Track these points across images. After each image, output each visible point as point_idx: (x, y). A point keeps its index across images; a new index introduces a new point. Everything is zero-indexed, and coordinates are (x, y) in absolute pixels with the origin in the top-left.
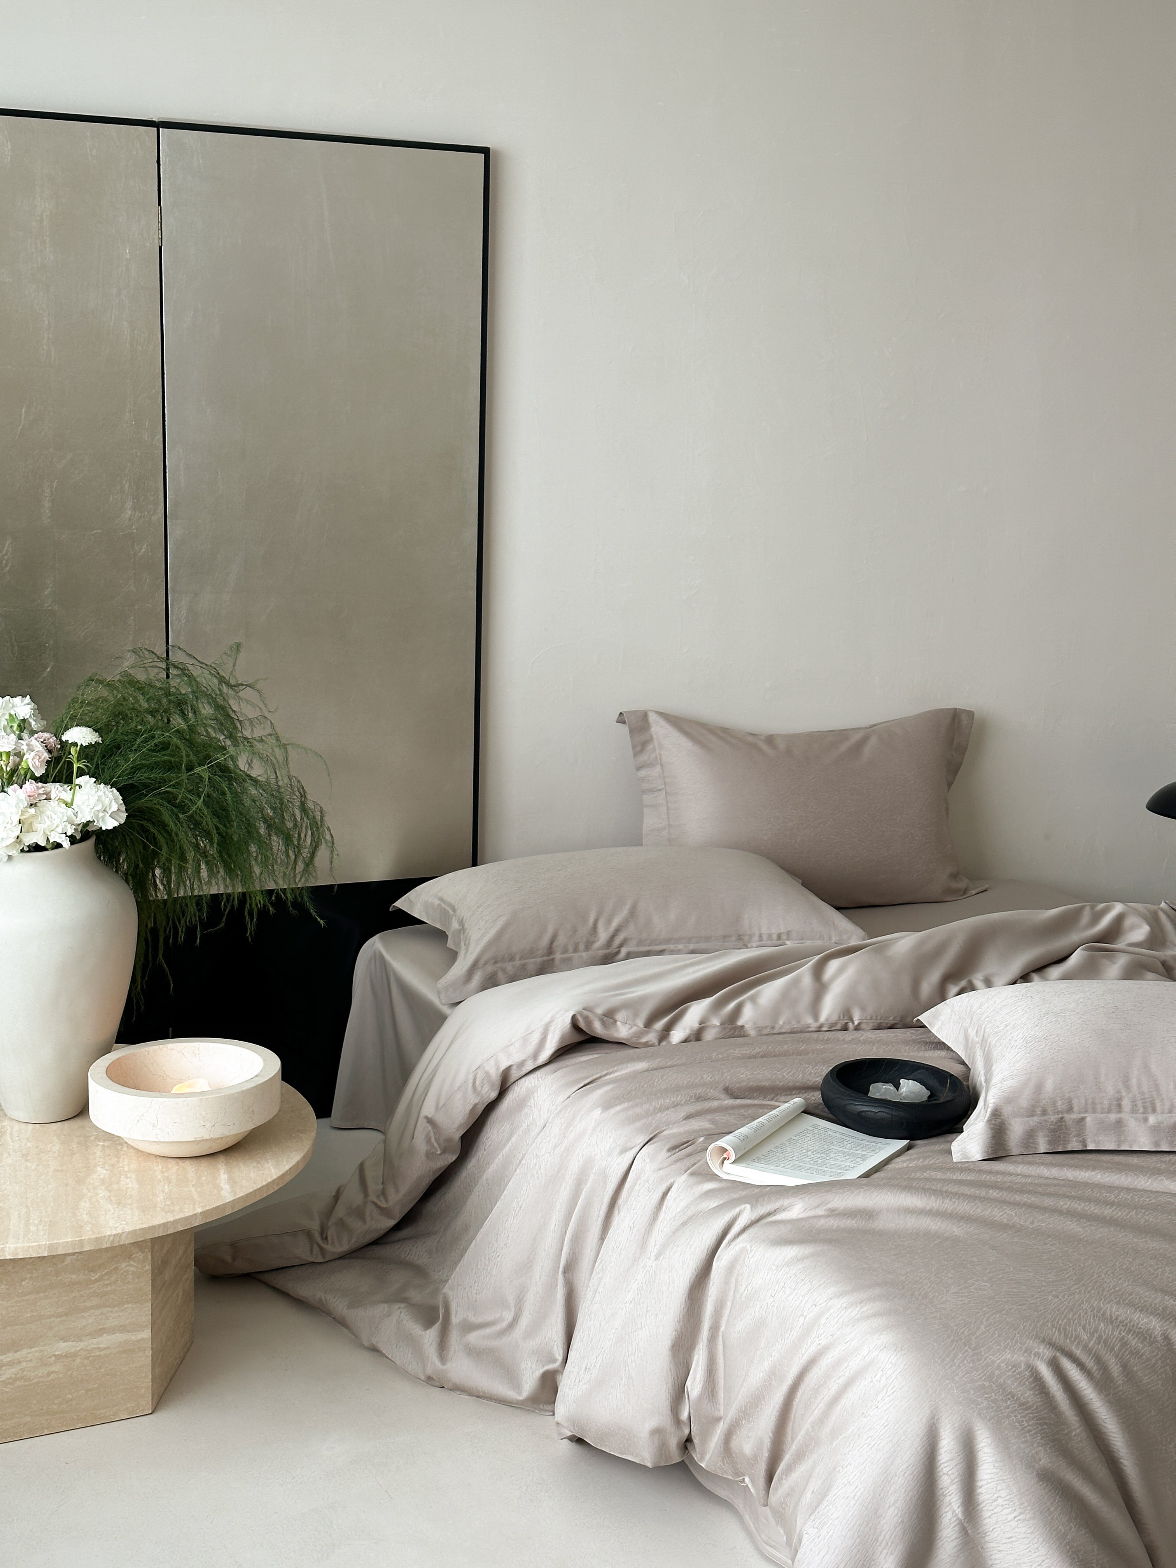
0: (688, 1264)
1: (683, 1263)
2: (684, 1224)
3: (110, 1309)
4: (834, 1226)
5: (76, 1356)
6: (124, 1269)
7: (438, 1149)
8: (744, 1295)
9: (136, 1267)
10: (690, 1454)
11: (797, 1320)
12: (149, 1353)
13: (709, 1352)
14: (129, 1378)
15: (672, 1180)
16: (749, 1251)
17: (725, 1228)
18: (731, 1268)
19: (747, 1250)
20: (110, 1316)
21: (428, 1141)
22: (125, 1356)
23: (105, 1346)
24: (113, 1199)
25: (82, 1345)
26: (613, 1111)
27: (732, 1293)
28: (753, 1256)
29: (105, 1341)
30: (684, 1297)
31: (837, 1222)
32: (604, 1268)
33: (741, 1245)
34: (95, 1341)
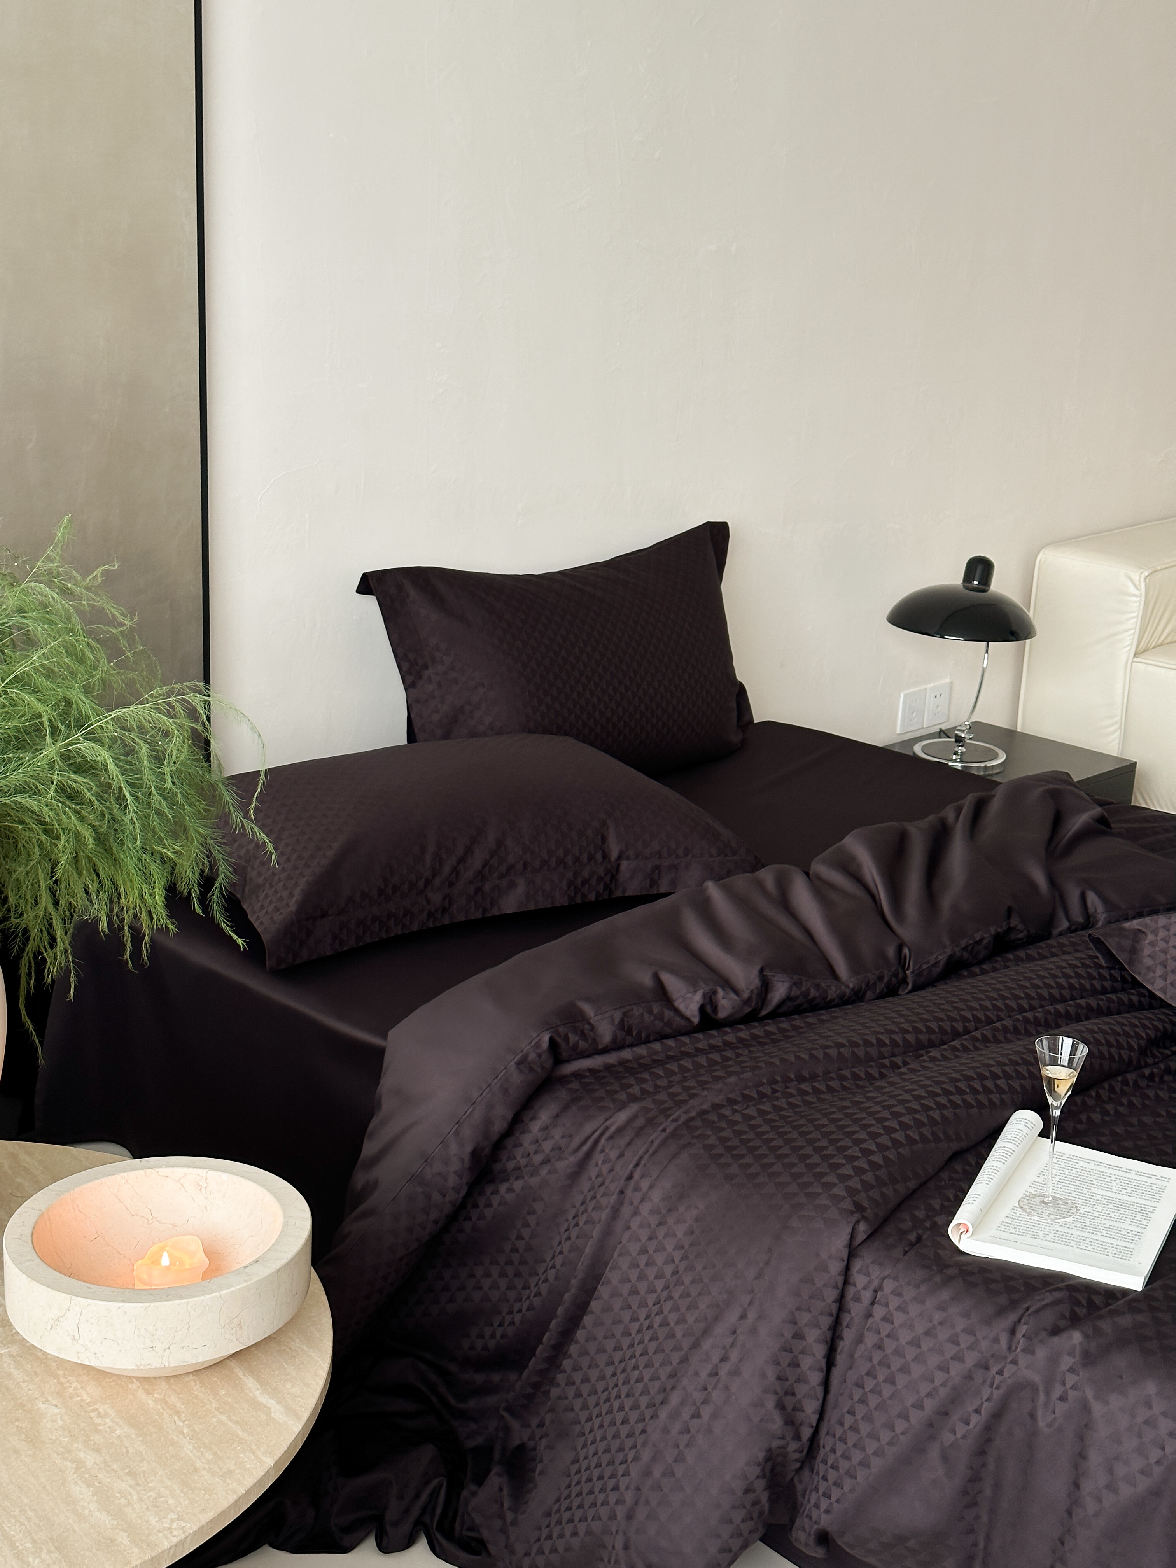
24: (115, 1467)
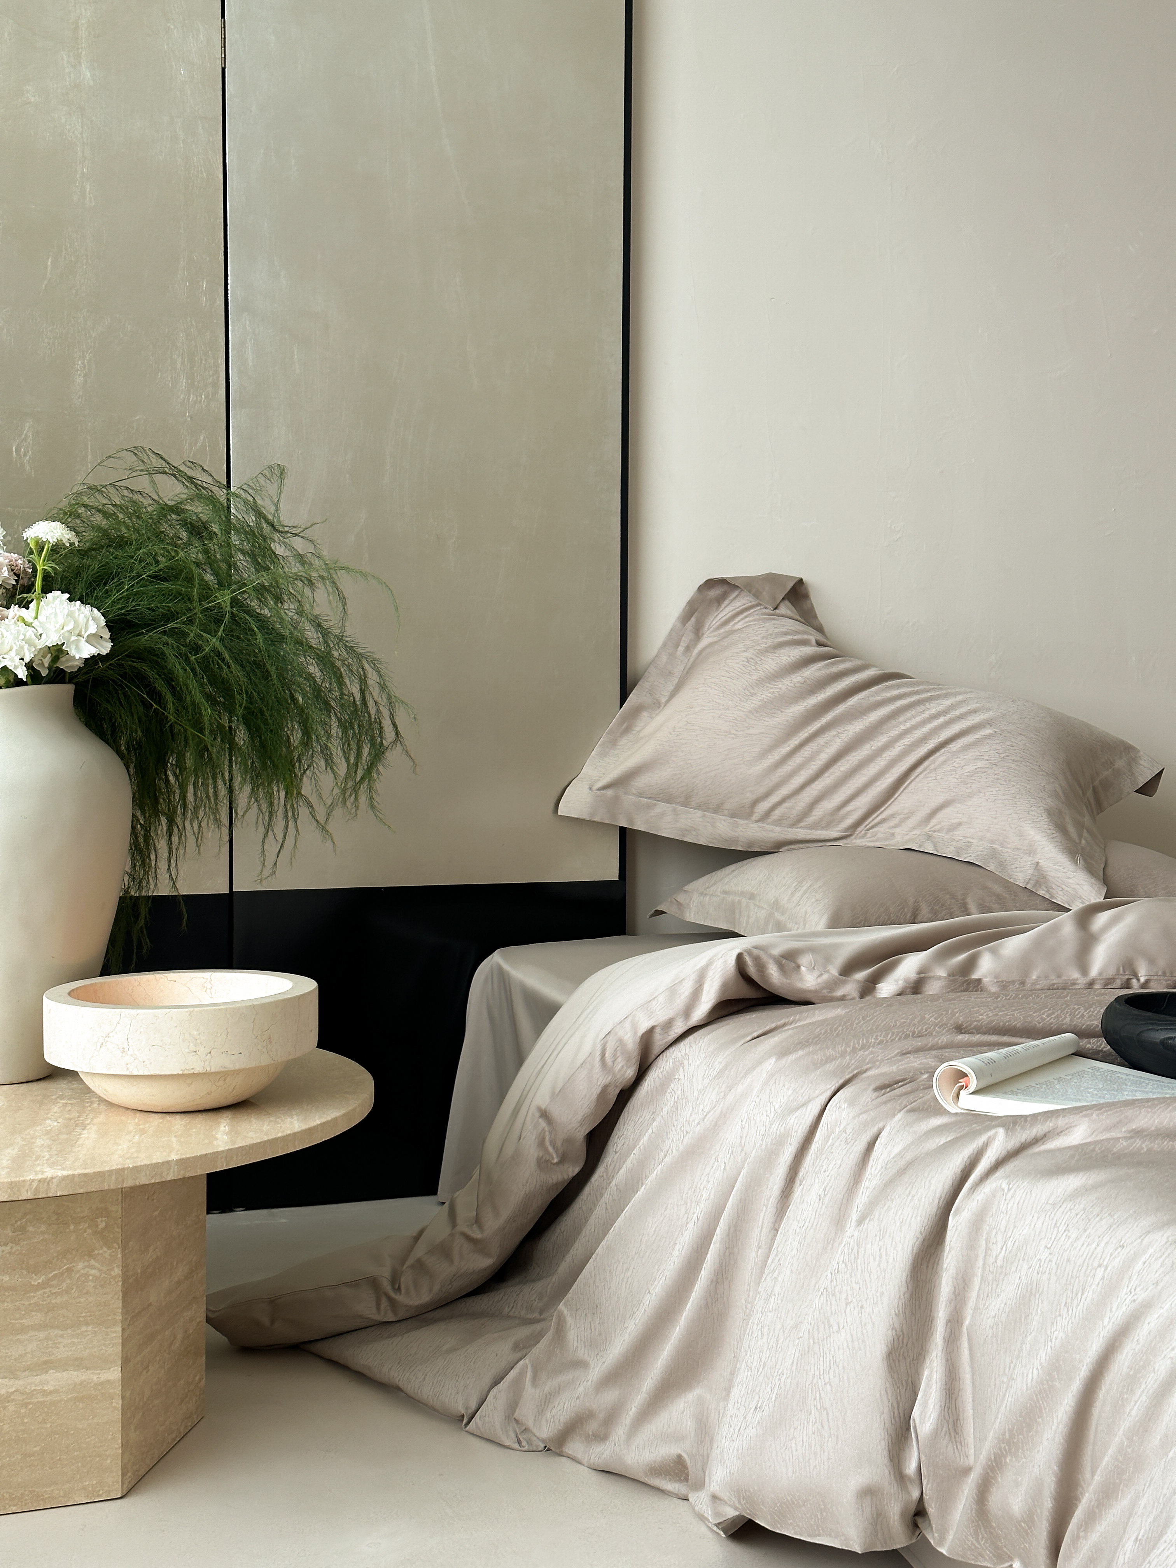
0: (910, 1224)
1: (901, 1223)
2: (902, 1172)
3: (61, 1333)
4: (1143, 1148)
5: (9, 1401)
6: (82, 1271)
7: (555, 1156)
8: (1001, 1256)
9: (98, 1270)
10: (923, 1534)
11: (1092, 1274)
12: (118, 1403)
13: (947, 1361)
14: (88, 1440)
15: (881, 1125)
16: (1006, 1190)
17: (966, 1167)
18: (977, 1224)
19: (1003, 1190)
20: (60, 1343)
21: (541, 1144)
22: (81, 1405)
23: (52, 1388)
25: (18, 1384)
26: (793, 1057)
27: (980, 1263)
28: (1012, 1197)
29: (52, 1380)
30: (904, 1278)
31: (1147, 1143)
32: (782, 1262)
33: (994, 1185)
34: (37, 1379)
